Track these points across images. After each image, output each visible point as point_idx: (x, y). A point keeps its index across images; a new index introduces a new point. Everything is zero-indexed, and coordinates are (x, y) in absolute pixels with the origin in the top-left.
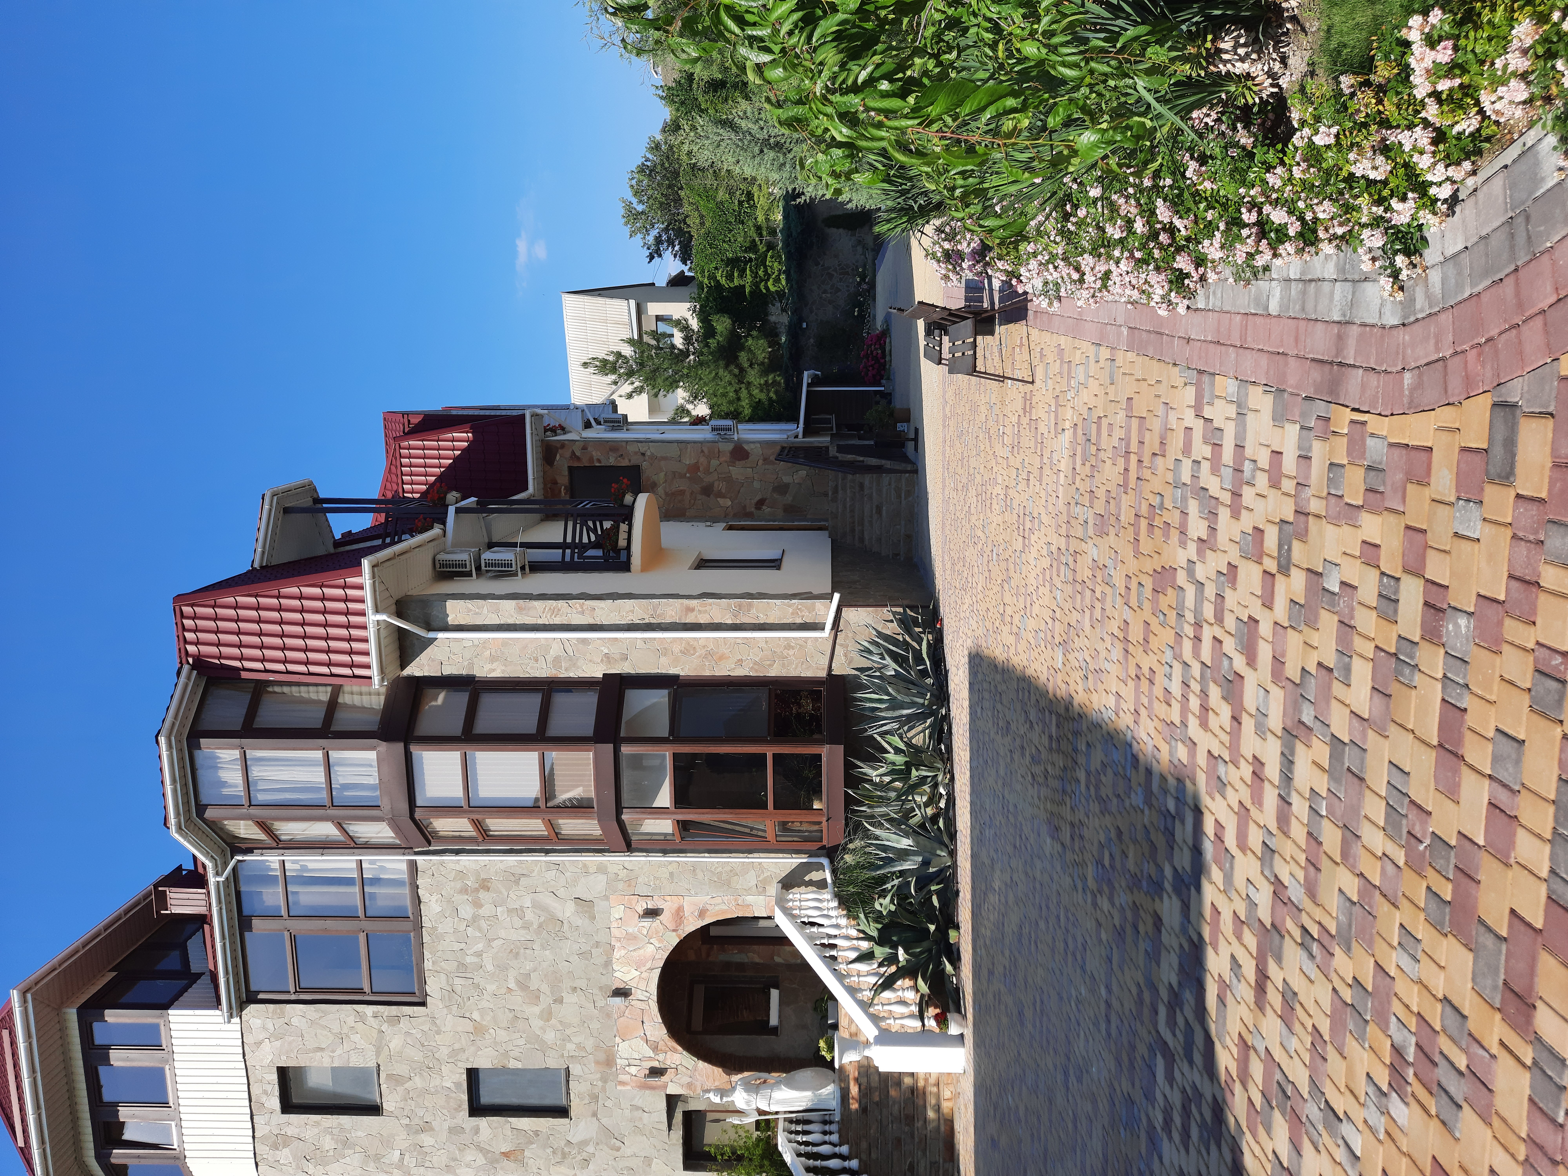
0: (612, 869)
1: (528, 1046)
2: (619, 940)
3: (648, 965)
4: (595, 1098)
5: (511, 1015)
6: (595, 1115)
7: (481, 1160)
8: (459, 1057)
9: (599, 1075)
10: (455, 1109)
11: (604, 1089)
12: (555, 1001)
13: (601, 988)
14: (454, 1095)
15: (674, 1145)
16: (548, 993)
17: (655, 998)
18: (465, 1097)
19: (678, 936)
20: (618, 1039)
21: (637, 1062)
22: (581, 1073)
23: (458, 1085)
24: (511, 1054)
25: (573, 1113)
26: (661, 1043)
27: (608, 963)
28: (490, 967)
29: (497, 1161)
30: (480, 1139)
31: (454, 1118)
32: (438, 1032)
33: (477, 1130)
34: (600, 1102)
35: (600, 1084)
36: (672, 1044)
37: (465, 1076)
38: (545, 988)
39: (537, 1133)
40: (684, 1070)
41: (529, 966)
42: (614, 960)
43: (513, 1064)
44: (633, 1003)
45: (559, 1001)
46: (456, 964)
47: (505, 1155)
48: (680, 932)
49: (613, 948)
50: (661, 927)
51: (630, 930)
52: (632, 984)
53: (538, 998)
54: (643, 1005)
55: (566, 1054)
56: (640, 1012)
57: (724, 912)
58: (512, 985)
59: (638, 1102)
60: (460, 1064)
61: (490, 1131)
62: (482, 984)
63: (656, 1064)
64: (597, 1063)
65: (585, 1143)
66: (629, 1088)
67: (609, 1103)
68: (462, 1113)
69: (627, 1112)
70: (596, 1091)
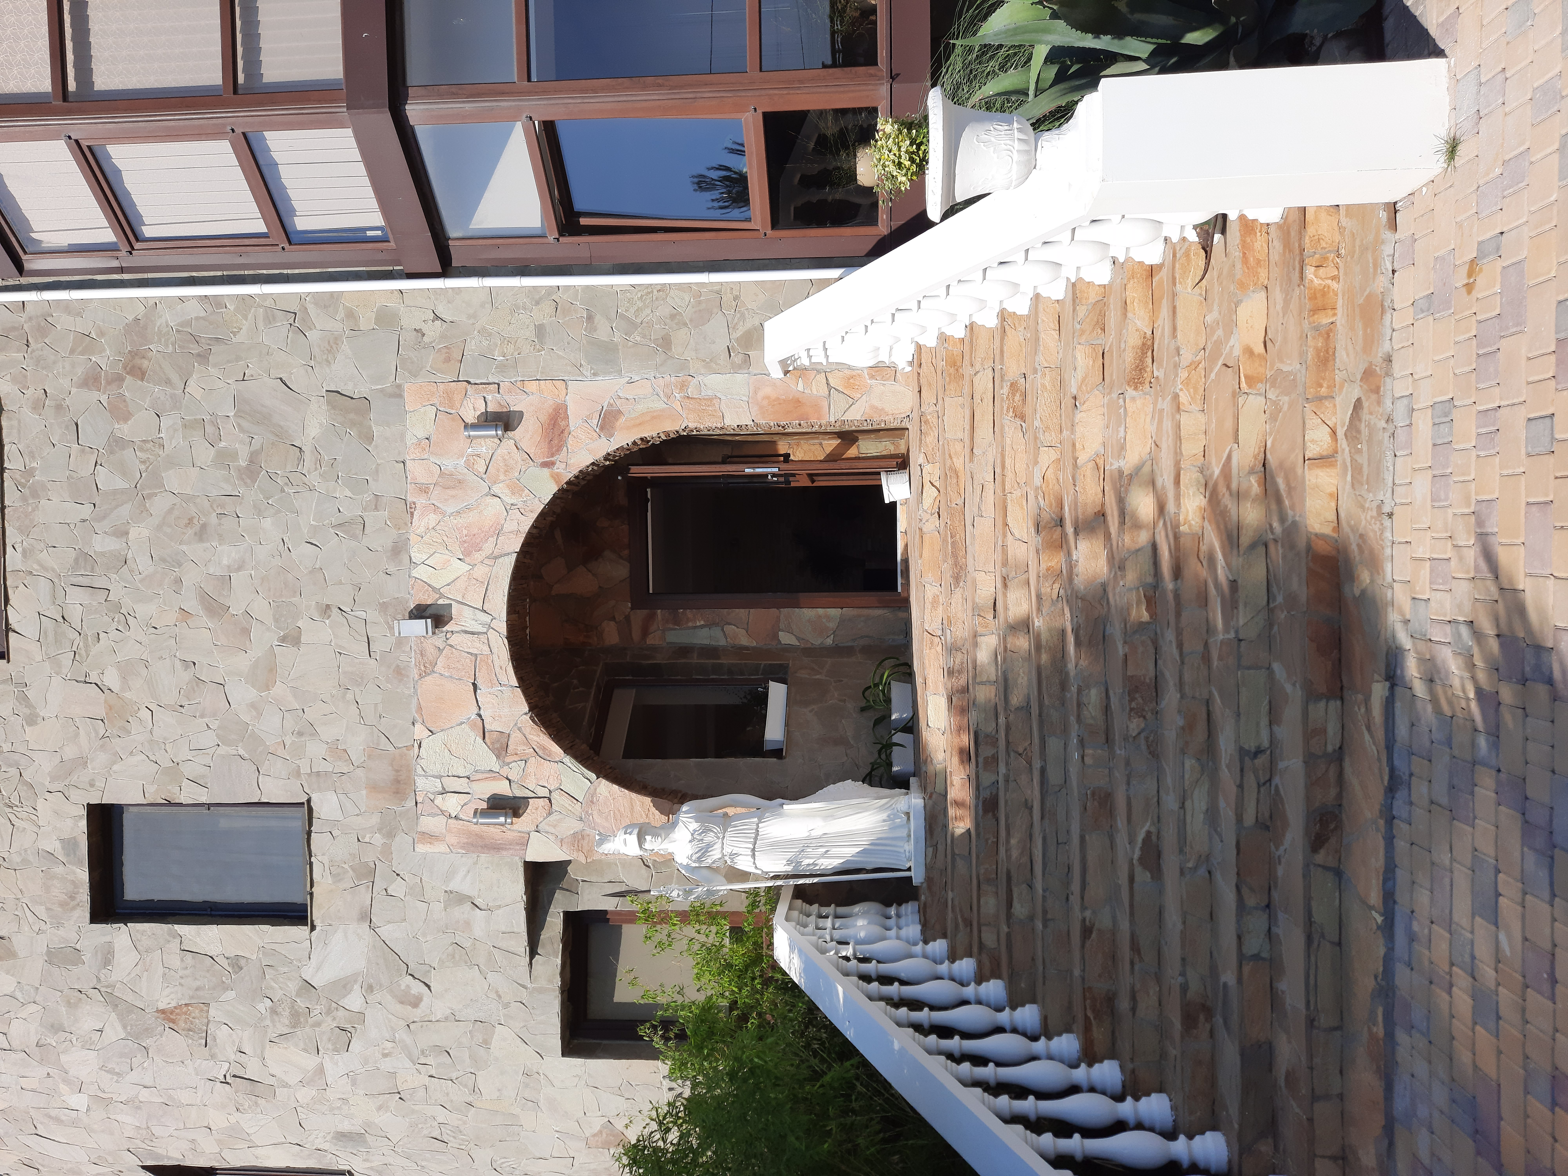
0: (411, 320)
1: (223, 750)
2: (424, 490)
3: (488, 547)
4: (367, 874)
5: (186, 676)
6: (367, 917)
7: (115, 1032)
8: (74, 779)
9: (375, 819)
10: (62, 904)
11: (387, 851)
12: (283, 639)
13: (383, 607)
14: (59, 870)
15: (541, 990)
16: (269, 620)
17: (503, 628)
18: (83, 875)
19: (556, 477)
20: (419, 731)
21: (461, 785)
22: (338, 815)
23: (69, 844)
24: (187, 770)
25: (317, 914)
26: (516, 736)
27: (399, 549)
28: (143, 564)
29: (148, 1031)
30: (114, 978)
31: (58, 925)
32: (32, 720)
33: (107, 957)
34: (379, 885)
35: (378, 839)
36: (542, 739)
37: (83, 824)
38: (261, 608)
39: (236, 963)
40: (566, 801)
41: (227, 555)
42: (413, 538)
43: (188, 794)
44: (454, 640)
45: (293, 639)
46: (73, 554)
47: (168, 1016)
48: (559, 468)
49: (410, 510)
50: (517, 455)
51: (449, 464)
52: (452, 594)
53: (246, 632)
54: (476, 646)
55: (305, 770)
56: (468, 661)
57: (656, 417)
58: (192, 604)
59: (461, 884)
60: (74, 795)
61: (134, 956)
62: (127, 604)
63: (502, 788)
64: (374, 788)
65: (344, 985)
66: (441, 848)
67: (398, 888)
68: (77, 913)
69: (437, 908)
70: (369, 858)
